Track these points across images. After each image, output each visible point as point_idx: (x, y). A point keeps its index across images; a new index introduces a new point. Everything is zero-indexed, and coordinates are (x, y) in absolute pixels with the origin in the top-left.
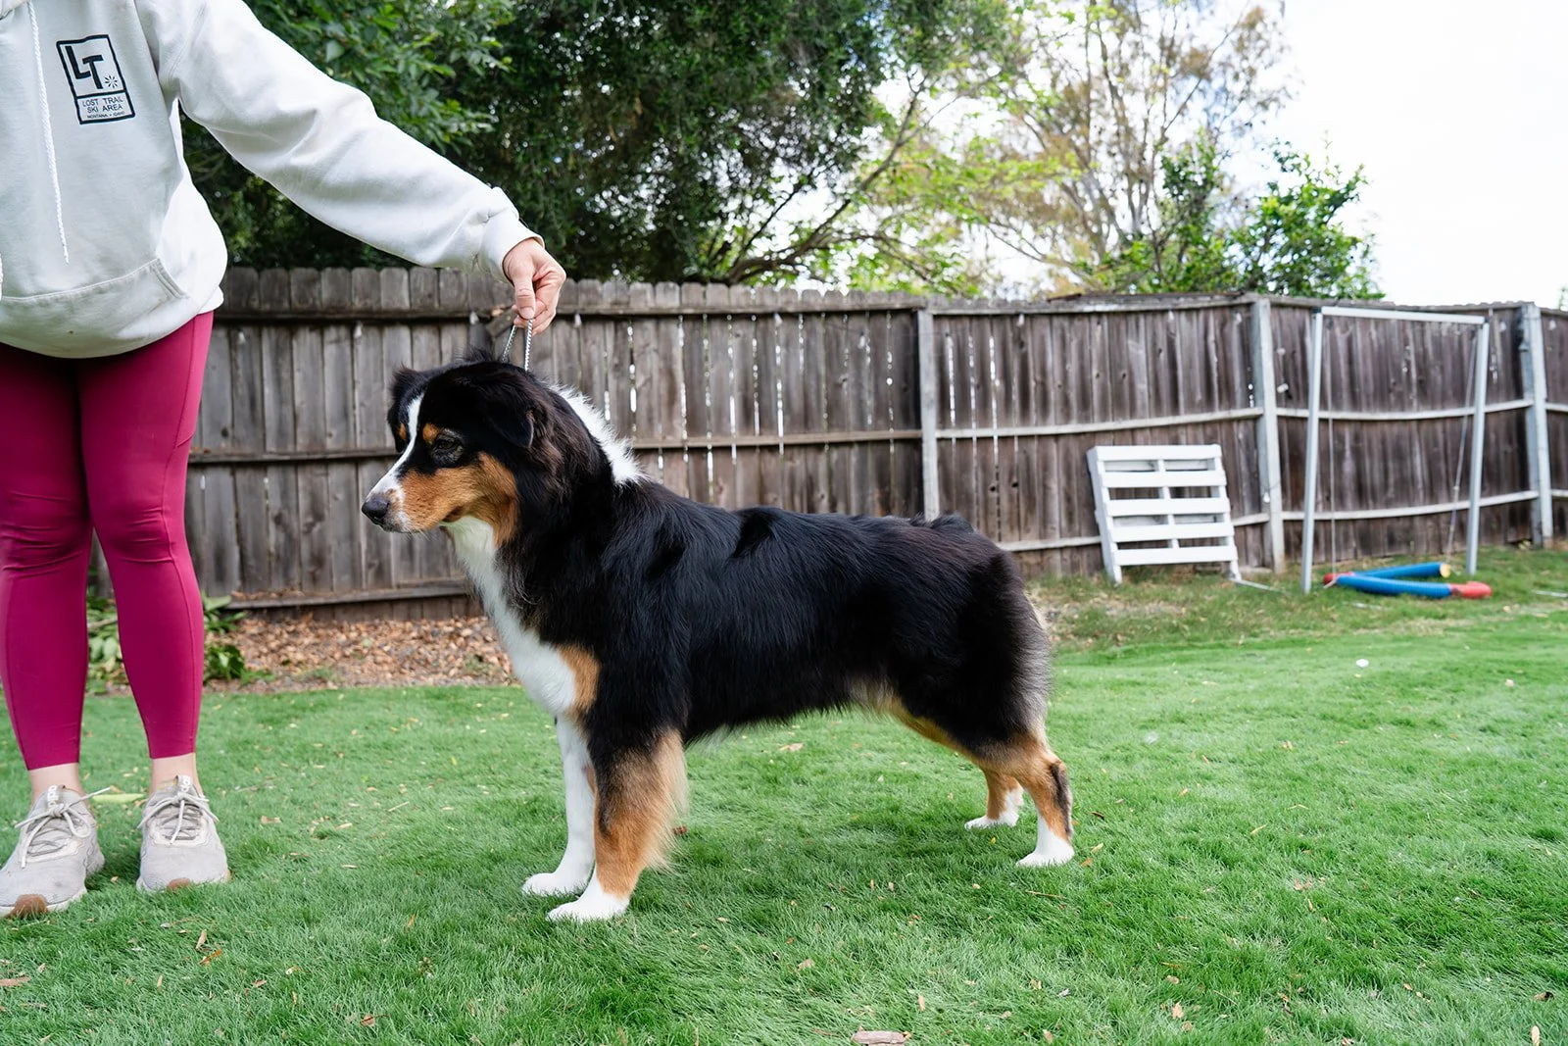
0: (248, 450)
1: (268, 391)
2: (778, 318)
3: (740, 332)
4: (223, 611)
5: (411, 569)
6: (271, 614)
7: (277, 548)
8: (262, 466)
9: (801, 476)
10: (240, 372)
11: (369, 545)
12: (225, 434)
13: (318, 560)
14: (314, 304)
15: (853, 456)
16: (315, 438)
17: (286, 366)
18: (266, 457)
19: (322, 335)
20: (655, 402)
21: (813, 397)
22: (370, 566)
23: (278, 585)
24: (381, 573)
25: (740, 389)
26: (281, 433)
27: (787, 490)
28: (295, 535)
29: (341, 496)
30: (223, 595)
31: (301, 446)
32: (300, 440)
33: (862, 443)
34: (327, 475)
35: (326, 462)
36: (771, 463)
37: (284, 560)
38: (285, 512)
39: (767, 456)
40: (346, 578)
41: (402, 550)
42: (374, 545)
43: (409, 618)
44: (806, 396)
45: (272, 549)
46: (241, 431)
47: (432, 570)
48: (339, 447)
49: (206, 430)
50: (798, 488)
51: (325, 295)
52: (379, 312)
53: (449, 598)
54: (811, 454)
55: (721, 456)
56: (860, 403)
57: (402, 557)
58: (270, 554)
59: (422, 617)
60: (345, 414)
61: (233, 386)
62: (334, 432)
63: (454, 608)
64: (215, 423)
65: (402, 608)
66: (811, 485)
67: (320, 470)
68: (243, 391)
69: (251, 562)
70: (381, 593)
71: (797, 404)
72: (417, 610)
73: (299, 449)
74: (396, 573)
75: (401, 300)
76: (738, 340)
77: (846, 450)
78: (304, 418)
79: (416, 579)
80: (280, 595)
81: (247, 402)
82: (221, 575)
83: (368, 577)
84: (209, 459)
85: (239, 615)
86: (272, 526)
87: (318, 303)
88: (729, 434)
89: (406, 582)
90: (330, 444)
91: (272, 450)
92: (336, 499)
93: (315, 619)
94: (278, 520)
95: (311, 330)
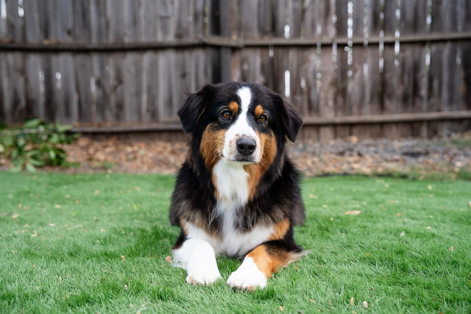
0: (82, 42)
1: (93, 8)
4: (68, 133)
5: (170, 114)
6: (94, 136)
7: (98, 99)
8: (89, 51)
9: (409, 63)
12: (69, 33)
13: (120, 106)
15: (447, 49)
16: (119, 36)
18: (91, 46)
20: (316, 14)
22: (148, 110)
23: (97, 119)
24: (154, 114)
26: (100, 34)
28: (107, 92)
29: (133, 70)
30: (68, 123)
31: (111, 40)
32: (110, 37)
33: (454, 41)
34: (125, 58)
35: (124, 50)
37: (102, 106)
38: (102, 78)
39: (388, 50)
40: (135, 118)
41: (166, 102)
42: (150, 98)
43: (169, 141)
45: (94, 99)
46: (78, 32)
48: (132, 42)
49: (59, 30)
50: (407, 69)
54: (417, 49)
55: (358, 50)
56: (454, 14)
57: (166, 106)
58: (94, 102)
59: (176, 140)
60: (135, 22)
62: (129, 33)
64: (64, 26)
65: (165, 136)
67: (119, 55)
68: (79, 8)
69: (84, 106)
70: (154, 126)
71: (410, 15)
72: (173, 137)
74: (163, 115)
77: (441, 46)
78: (112, 24)
79: (174, 119)
80: (99, 125)
81: (80, 14)
82: (68, 114)
83: (146, 117)
84: (60, 46)
85: (77, 135)
86: (94, 86)
88: (362, 35)
89: (167, 120)
90: (128, 40)
91: (94, 42)
92: (130, 71)
93: (119, 139)
94: (99, 83)
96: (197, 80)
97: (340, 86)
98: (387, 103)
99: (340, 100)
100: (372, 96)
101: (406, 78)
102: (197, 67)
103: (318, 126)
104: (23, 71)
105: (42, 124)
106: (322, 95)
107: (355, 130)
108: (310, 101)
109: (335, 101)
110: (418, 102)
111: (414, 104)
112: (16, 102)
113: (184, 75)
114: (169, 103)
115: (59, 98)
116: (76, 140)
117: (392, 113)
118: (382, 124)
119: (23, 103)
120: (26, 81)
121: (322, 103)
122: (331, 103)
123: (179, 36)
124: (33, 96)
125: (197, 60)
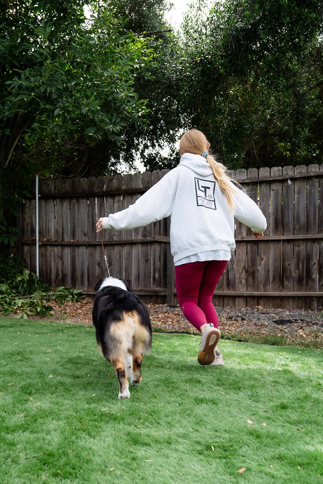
2: (289, 182)
3: (275, 188)
4: (80, 294)
5: (139, 285)
7: (98, 274)
8: (95, 246)
9: (303, 254)
10: (90, 213)
11: (125, 275)
12: (85, 235)
14: (112, 189)
16: (110, 236)
17: (103, 211)
18: (96, 243)
19: (114, 199)
21: (312, 216)
25: (273, 214)
27: (295, 260)
28: (103, 270)
29: (117, 257)
30: (81, 289)
32: (106, 237)
34: (114, 249)
36: (289, 247)
38: (101, 262)
39: (286, 245)
41: (136, 277)
42: (127, 275)
44: (308, 216)
45: (97, 275)
46: (90, 234)
47: (145, 285)
48: (118, 240)
49: (80, 233)
50: (301, 259)
51: (115, 185)
52: (132, 190)
53: (150, 297)
54: (309, 244)
57: (136, 280)
58: (96, 276)
61: (88, 219)
62: (116, 234)
63: (152, 299)
64: (83, 231)
66: (309, 258)
67: (112, 248)
68: (90, 220)
69: (91, 279)
73: (106, 240)
75: (139, 185)
76: (274, 192)
79: (140, 288)
81: (91, 224)
82: (82, 283)
85: (84, 296)
86: (97, 267)
87: (113, 188)
89: (137, 289)
90: (115, 239)
91: (97, 240)
92: (116, 258)
94: (99, 265)
95: (111, 198)
96: (154, 264)
97: (251, 270)
98: (286, 283)
99: (250, 280)
100: (274, 277)
101: (301, 265)
102: (155, 256)
103: (234, 298)
104: (61, 258)
105: (66, 289)
106: (237, 276)
107: (262, 302)
108: (228, 279)
109: (247, 280)
110: (310, 283)
111: (307, 284)
112: (57, 275)
113: (147, 261)
114: (138, 277)
115: (78, 274)
116: (83, 298)
117: (290, 291)
118: (282, 298)
119: (61, 276)
120: (63, 263)
121: (237, 281)
122: (243, 281)
123: (144, 236)
124: (66, 272)
125: (155, 250)
